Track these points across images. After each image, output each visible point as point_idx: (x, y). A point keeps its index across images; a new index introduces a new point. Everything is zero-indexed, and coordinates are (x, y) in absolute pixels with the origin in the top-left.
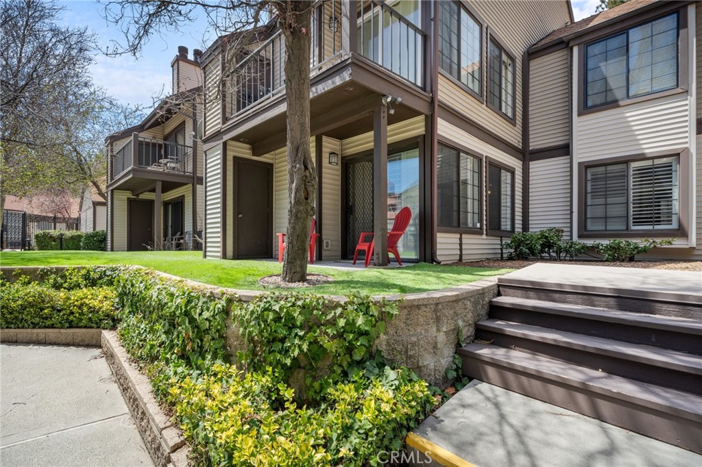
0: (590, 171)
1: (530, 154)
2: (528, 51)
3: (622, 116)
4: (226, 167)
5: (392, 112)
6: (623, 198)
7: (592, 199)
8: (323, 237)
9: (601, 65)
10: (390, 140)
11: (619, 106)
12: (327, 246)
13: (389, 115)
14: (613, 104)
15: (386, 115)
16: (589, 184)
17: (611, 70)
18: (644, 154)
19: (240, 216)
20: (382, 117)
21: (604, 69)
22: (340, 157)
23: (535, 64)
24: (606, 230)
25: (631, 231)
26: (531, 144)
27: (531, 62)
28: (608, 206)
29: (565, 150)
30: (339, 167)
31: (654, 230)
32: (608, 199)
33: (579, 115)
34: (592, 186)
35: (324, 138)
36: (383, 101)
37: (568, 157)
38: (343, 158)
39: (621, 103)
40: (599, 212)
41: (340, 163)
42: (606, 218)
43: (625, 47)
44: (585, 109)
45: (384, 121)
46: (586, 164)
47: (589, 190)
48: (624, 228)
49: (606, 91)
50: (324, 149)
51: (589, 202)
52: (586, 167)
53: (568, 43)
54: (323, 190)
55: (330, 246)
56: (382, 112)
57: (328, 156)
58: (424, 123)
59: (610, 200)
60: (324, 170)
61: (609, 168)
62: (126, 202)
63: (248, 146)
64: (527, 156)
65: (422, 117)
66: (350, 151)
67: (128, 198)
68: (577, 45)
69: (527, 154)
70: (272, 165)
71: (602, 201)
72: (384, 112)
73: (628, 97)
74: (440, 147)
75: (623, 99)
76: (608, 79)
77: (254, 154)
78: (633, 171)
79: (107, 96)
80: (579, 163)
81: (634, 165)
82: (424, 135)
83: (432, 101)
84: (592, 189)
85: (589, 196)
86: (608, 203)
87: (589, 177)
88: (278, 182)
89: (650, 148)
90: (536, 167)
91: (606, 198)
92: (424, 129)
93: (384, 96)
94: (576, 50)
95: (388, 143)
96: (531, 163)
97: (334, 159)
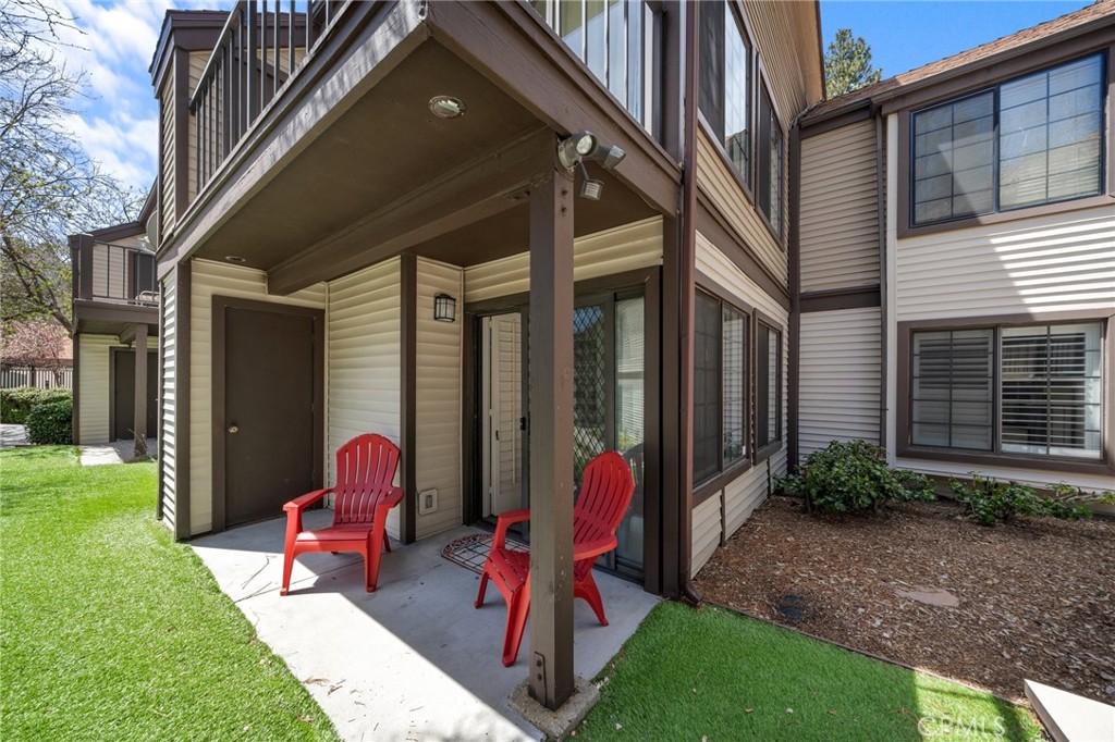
0: (918, 338)
1: (801, 300)
2: (799, 124)
3: (982, 242)
4: (189, 321)
5: (593, 191)
6: (985, 392)
7: (921, 388)
8: (420, 486)
9: (942, 147)
10: (582, 271)
11: (978, 224)
12: (427, 506)
13: (581, 203)
14: (968, 220)
15: (569, 202)
16: (917, 360)
17: (962, 157)
18: (1029, 315)
19: (233, 430)
20: (557, 209)
21: (947, 155)
22: (460, 305)
23: (812, 148)
24: (950, 447)
25: (1003, 453)
26: (802, 284)
27: (803, 142)
28: (954, 404)
29: (872, 295)
30: (458, 326)
31: (1048, 457)
32: (954, 391)
33: (900, 236)
34: (921, 364)
35: (421, 262)
36: (563, 155)
37: (878, 309)
38: (467, 306)
39: (983, 219)
40: (938, 412)
41: (460, 316)
42: (950, 424)
43: (991, 118)
44: (912, 226)
45: (564, 222)
46: (915, 326)
47: (916, 372)
48: (986, 446)
49: (952, 196)
50: (420, 287)
51: (917, 393)
52: (910, 330)
53: (880, 108)
54: (419, 380)
55: (435, 504)
56: (557, 192)
57: (432, 304)
58: (660, 237)
59: (958, 393)
60: (420, 334)
61: (957, 335)
62: (108, 354)
63: (257, 272)
64: (798, 304)
65: (655, 222)
66: (482, 293)
67: (111, 348)
68: (898, 111)
69: (797, 300)
70: (320, 313)
71: (942, 393)
72: (564, 193)
73: (998, 208)
74: (700, 299)
75: (987, 212)
76: (957, 175)
77: (271, 292)
78: (1005, 343)
79: (101, 173)
80: (899, 323)
81: (1007, 333)
82: (661, 267)
83: (683, 181)
84: (921, 370)
85: (916, 382)
86: (954, 397)
87: (917, 349)
88: (336, 348)
89: (1041, 303)
90: (811, 322)
91: (951, 389)
92: (660, 252)
93: (565, 136)
94: (893, 123)
95: (575, 280)
96: (802, 315)
97: (446, 309)
